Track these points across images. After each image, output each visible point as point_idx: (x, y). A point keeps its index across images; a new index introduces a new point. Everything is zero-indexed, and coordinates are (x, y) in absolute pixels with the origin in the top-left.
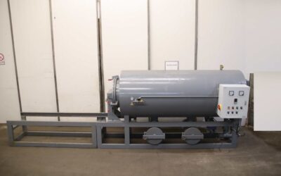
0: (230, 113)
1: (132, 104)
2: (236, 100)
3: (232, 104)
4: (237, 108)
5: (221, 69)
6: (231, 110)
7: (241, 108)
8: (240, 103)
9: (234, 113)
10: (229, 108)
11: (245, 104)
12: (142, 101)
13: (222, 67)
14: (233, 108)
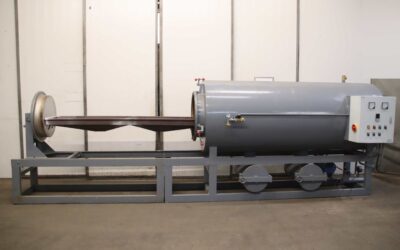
0: (371, 135)
1: (228, 124)
2: (378, 116)
3: (372, 122)
4: (380, 128)
5: (344, 81)
6: (371, 131)
7: (385, 128)
8: (383, 121)
9: (377, 135)
10: (368, 128)
11: (391, 122)
12: (243, 119)
13: (345, 78)
14: (374, 128)
